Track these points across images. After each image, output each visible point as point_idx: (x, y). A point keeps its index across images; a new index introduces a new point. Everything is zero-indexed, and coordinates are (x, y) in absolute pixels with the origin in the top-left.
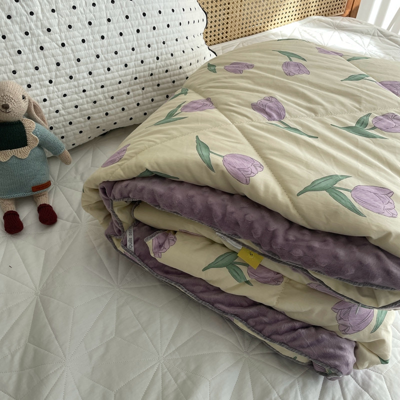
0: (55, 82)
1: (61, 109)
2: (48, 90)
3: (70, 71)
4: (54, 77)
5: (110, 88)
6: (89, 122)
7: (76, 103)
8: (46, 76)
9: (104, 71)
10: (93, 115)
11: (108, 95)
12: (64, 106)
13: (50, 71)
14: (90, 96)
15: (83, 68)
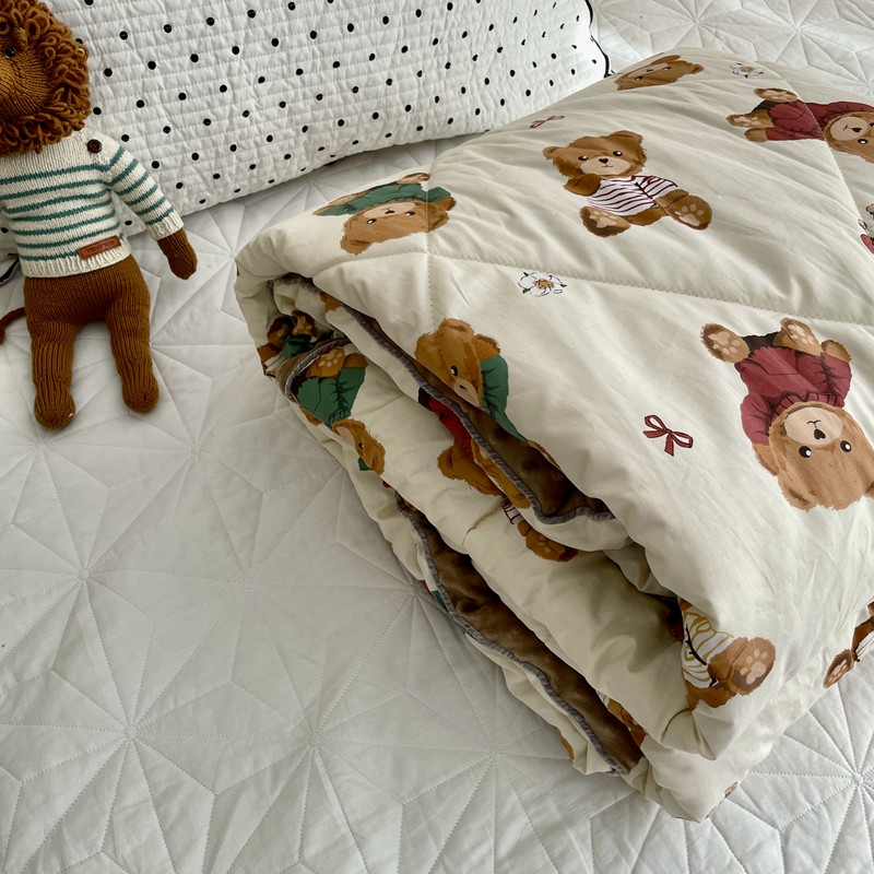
0: (244, 52)
1: (254, 108)
2: (230, 68)
3: (274, 29)
4: (242, 40)
5: (352, 68)
6: (304, 137)
7: (281, 97)
8: (227, 38)
9: (342, 30)
10: (313, 124)
11: (348, 84)
12: (259, 102)
13: (235, 28)
14: (311, 84)
15: (299, 23)
